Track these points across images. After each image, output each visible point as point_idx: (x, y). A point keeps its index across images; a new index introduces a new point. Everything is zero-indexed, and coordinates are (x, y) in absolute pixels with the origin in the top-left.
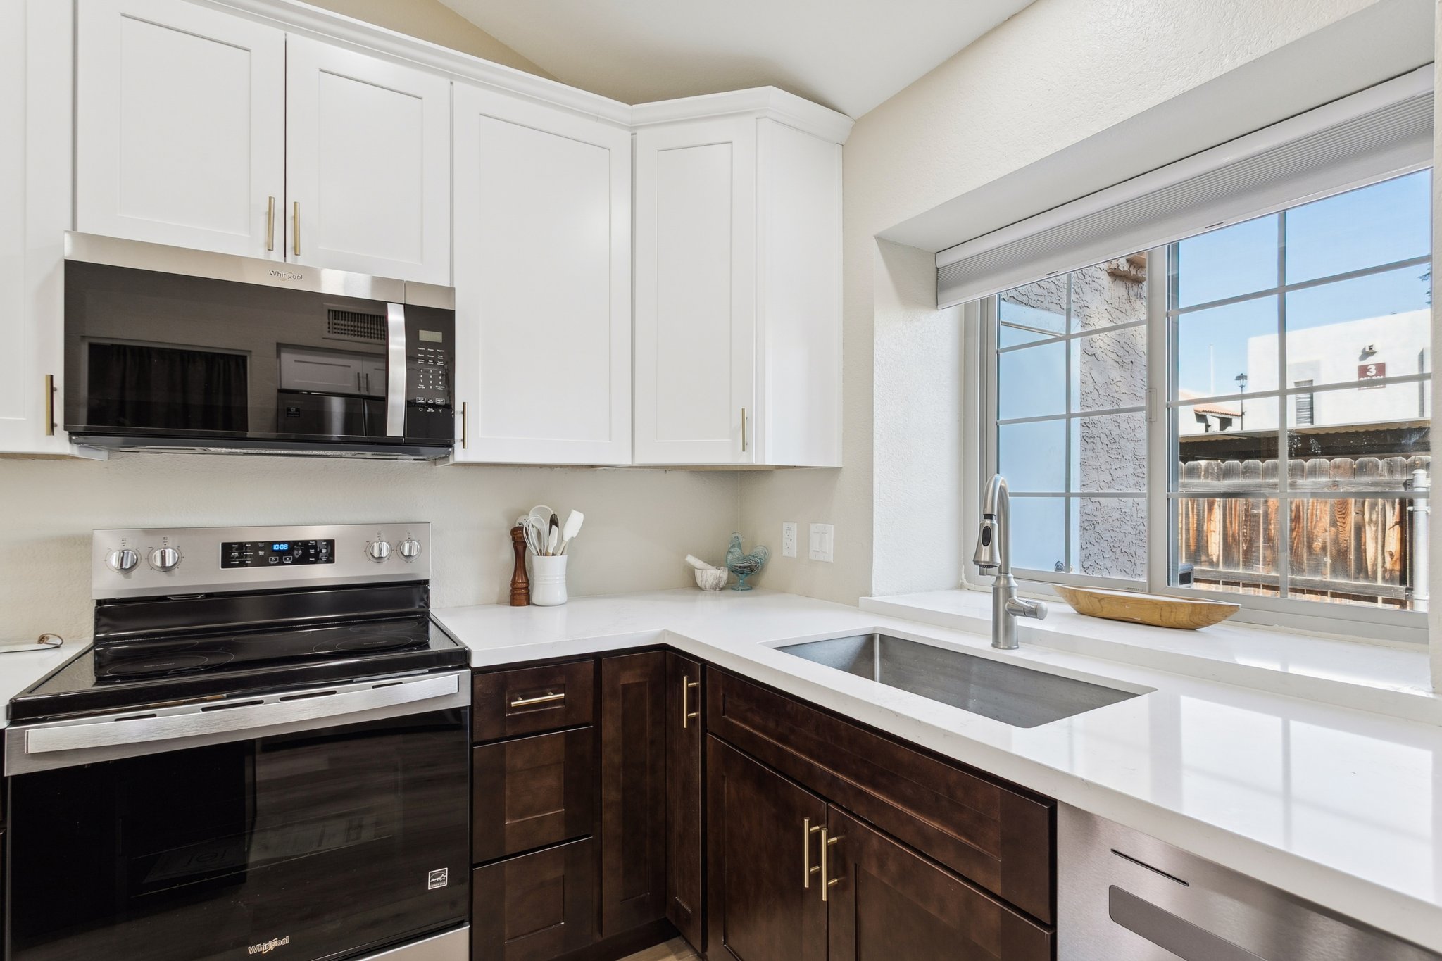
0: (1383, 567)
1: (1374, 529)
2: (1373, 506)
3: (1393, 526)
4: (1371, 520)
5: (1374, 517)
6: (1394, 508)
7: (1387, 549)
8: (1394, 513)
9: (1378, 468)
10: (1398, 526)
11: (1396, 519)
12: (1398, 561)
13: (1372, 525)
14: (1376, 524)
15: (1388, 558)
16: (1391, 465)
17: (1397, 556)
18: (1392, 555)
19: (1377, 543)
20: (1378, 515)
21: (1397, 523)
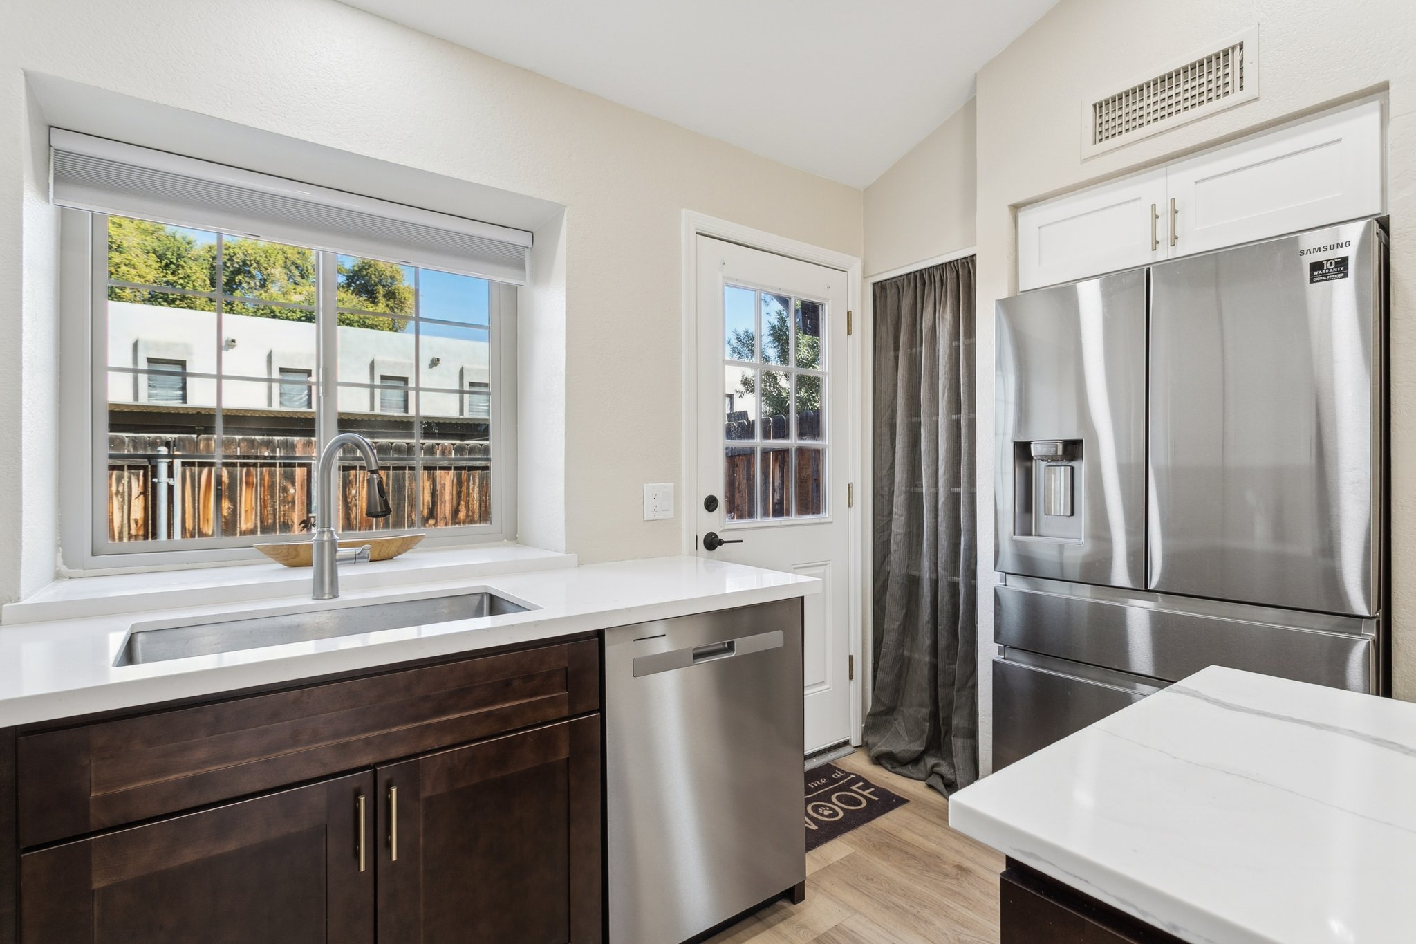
0: (129, 533)
1: (121, 499)
2: (119, 480)
3: (138, 496)
4: (118, 492)
5: (121, 489)
6: (139, 481)
7: (133, 517)
8: (139, 485)
9: (124, 444)
10: (142, 496)
11: (141, 490)
12: (142, 527)
13: (119, 496)
14: (123, 496)
15: (133, 525)
16: (136, 442)
17: (140, 522)
18: (136, 522)
19: (123, 512)
20: (124, 486)
21: (141, 493)
